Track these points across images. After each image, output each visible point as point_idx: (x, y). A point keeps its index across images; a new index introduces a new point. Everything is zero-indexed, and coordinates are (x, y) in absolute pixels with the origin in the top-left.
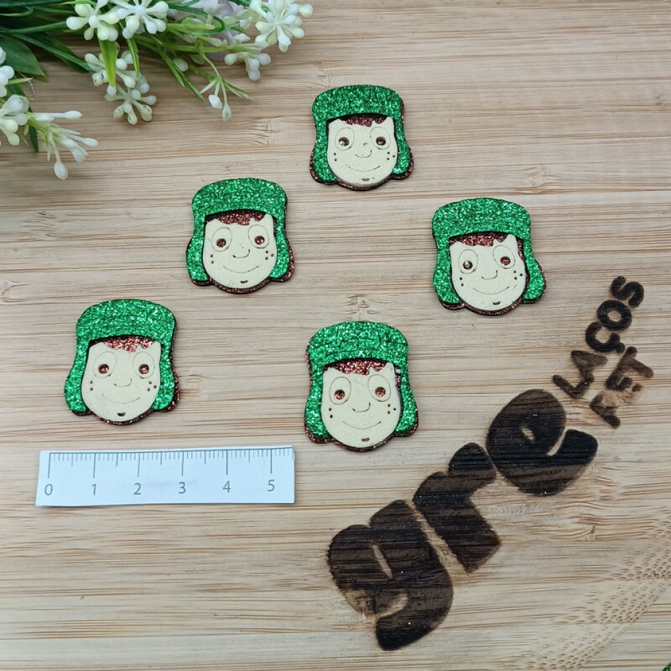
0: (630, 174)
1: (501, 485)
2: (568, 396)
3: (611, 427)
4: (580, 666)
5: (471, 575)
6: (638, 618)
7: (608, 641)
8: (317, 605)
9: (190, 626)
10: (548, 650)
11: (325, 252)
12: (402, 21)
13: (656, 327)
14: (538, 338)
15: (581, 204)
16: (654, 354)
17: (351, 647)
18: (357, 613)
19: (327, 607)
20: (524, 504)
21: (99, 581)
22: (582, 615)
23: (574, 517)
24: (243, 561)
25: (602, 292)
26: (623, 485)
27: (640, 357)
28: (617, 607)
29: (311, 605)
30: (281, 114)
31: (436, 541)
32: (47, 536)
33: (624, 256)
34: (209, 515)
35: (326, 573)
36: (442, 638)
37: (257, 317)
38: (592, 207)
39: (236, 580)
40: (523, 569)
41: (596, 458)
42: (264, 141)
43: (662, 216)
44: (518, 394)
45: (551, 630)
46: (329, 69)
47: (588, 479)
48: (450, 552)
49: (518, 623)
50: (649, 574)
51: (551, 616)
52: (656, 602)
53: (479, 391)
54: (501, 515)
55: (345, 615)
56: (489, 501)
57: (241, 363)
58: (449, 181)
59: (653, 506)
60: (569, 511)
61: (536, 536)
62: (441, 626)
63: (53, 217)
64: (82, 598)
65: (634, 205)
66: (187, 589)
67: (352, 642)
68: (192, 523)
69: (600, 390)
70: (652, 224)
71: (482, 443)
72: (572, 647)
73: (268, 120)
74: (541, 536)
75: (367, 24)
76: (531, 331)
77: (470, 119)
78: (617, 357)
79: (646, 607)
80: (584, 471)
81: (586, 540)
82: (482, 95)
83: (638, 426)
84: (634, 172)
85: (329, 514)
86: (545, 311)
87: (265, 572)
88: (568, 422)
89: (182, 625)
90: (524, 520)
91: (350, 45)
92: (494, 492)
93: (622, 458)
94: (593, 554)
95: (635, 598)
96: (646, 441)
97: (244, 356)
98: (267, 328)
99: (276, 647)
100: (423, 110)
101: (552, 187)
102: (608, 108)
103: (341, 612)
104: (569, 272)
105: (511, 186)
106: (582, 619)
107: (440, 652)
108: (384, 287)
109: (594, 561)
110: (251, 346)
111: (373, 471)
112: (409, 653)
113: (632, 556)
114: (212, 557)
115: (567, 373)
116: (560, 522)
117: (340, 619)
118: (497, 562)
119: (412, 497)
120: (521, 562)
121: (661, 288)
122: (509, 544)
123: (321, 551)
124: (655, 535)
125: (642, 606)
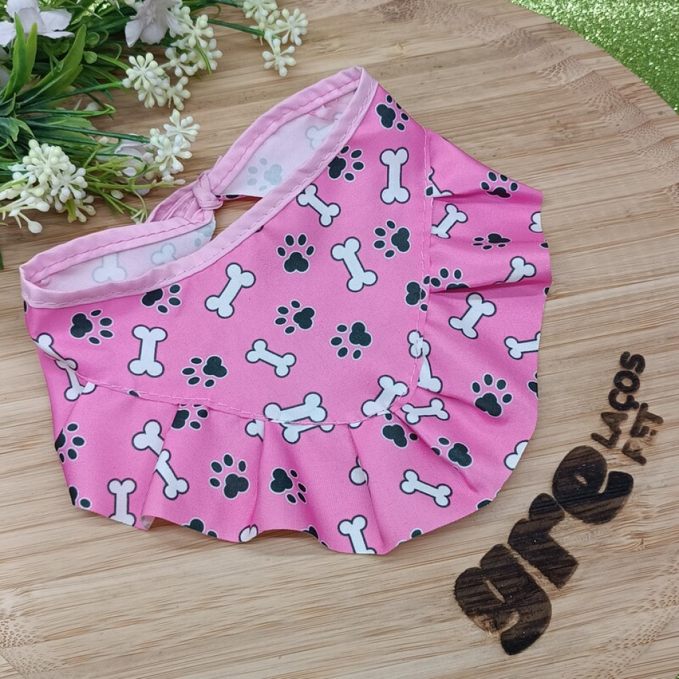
0: (618, 273)
1: (569, 521)
4: (653, 640)
5: (561, 590)
7: (669, 619)
8: (455, 631)
9: (363, 664)
10: (627, 634)
13: (658, 385)
14: (574, 407)
15: (586, 302)
16: (660, 406)
17: (486, 657)
18: (485, 632)
19: (462, 632)
20: (589, 532)
21: (289, 643)
22: (647, 604)
23: (628, 534)
24: (393, 609)
25: (614, 366)
26: (658, 505)
27: (651, 410)
28: (671, 594)
29: (451, 632)
31: (531, 570)
32: (243, 617)
33: (625, 336)
34: (361, 580)
35: (456, 606)
36: (550, 639)
39: (392, 624)
40: (597, 579)
41: (634, 489)
43: (647, 301)
44: (568, 452)
45: (626, 619)
47: (631, 505)
48: (543, 576)
49: (603, 618)
51: (624, 609)
53: (540, 454)
54: (574, 543)
55: (476, 635)
56: (563, 534)
60: (623, 531)
61: (602, 553)
62: (547, 630)
64: (280, 658)
65: (625, 296)
66: (357, 637)
67: (486, 653)
68: (349, 588)
70: (642, 309)
71: (549, 492)
72: (644, 628)
74: (606, 553)
76: (568, 404)
81: (639, 550)
83: (659, 460)
84: (621, 271)
85: (449, 563)
86: (576, 387)
87: (411, 614)
89: (359, 664)
90: (591, 542)
92: (565, 527)
93: (653, 486)
94: (645, 559)
96: (667, 471)
99: (431, 668)
101: (562, 293)
102: (592, 225)
103: (473, 633)
104: (588, 355)
106: (647, 607)
107: (550, 650)
109: (648, 564)
112: (528, 654)
114: (370, 610)
115: (601, 430)
116: (617, 540)
117: (473, 638)
118: (578, 577)
119: (507, 541)
120: (595, 574)
121: (656, 356)
122: (583, 563)
123: (449, 591)
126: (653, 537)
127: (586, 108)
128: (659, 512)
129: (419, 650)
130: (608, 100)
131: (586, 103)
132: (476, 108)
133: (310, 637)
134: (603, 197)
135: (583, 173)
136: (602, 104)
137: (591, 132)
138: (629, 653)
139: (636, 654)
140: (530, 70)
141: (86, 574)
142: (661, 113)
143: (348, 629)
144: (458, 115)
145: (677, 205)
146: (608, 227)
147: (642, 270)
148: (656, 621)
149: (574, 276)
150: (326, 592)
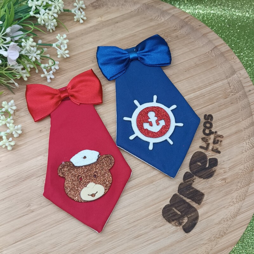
1: (198, 179)
2: (205, 150)
3: (219, 154)
4: (236, 216)
5: (200, 205)
6: (245, 198)
7: (240, 207)
8: (166, 229)
10: (227, 216)
16: (221, 131)
17: (179, 236)
18: (176, 227)
19: (168, 229)
20: (206, 182)
22: (231, 204)
24: (142, 226)
25: (202, 120)
27: (219, 133)
28: (239, 198)
29: (164, 230)
31: (188, 201)
32: (86, 242)
33: (204, 108)
35: (164, 220)
36: (200, 224)
38: (191, 99)
41: (219, 163)
43: (209, 94)
44: (193, 155)
45: (225, 211)
46: (106, 86)
47: (218, 169)
48: (193, 202)
49: (217, 212)
50: (243, 186)
51: (224, 207)
52: (248, 193)
54: (201, 187)
55: (174, 229)
56: (197, 185)
59: (238, 169)
60: (218, 179)
62: (198, 221)
65: (200, 94)
68: (124, 222)
69: (212, 146)
70: (208, 97)
71: (189, 171)
72: (232, 212)
74: (213, 188)
78: (213, 135)
80: (217, 167)
81: (225, 185)
83: (225, 151)
84: (197, 85)
85: (159, 205)
87: (149, 226)
88: (208, 157)
89: (133, 250)
90: (207, 186)
92: (197, 182)
93: (225, 160)
94: (227, 187)
95: (242, 194)
96: (229, 154)
99: (160, 244)
102: (184, 71)
103: (172, 228)
106: (232, 205)
107: (201, 228)
109: (229, 189)
111: (165, 189)
112: (194, 231)
113: (237, 184)
114: (133, 229)
115: (203, 144)
116: (216, 183)
118: (205, 199)
119: (177, 192)
120: (211, 197)
121: (216, 113)
122: (206, 194)
123: (160, 215)
124: (240, 176)
125: (245, 195)
126: (229, 179)
127: (173, 28)
128: (229, 169)
130: (180, 24)
131: (173, 27)
132: (134, 35)
133: (113, 244)
134: (186, 60)
136: (178, 26)
137: (176, 37)
138: (229, 223)
139: (232, 222)
140: (150, 18)
141: (23, 240)
142: (200, 26)
143: (127, 237)
144: (128, 39)
145: (212, 58)
146: (190, 70)
147: (205, 84)
148: (236, 209)
150: (116, 226)
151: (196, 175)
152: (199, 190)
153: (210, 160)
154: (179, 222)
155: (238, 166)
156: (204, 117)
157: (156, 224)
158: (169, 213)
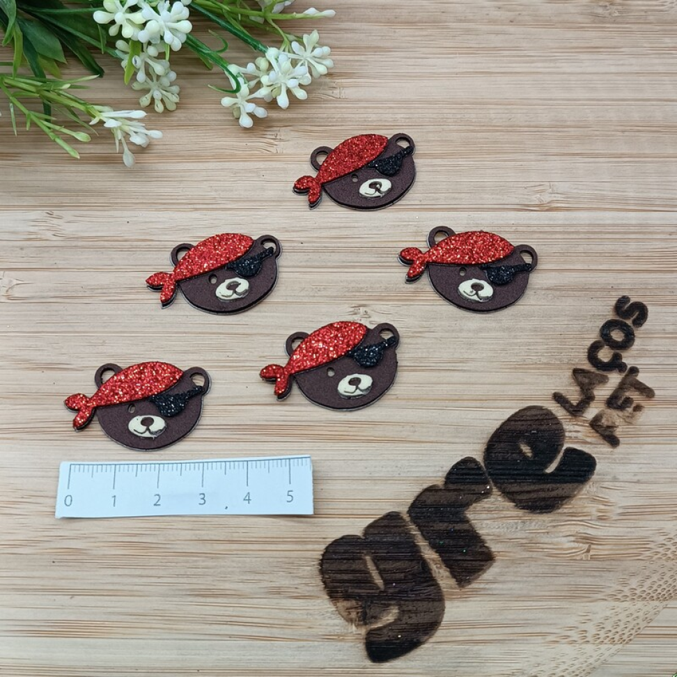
0: (638, 194)
1: (496, 500)
2: (568, 414)
3: (610, 446)
5: (463, 590)
6: (630, 640)
7: (599, 661)
8: (307, 614)
9: (176, 630)
10: (538, 669)
11: (329, 261)
12: (414, 36)
13: (660, 348)
14: (539, 354)
15: (587, 222)
16: (656, 374)
17: (340, 657)
18: (347, 623)
19: (316, 617)
20: (520, 521)
21: (90, 581)
22: (575, 635)
23: (570, 536)
24: (235, 567)
25: (604, 310)
26: (620, 505)
27: (641, 377)
28: (609, 628)
29: (302, 614)
30: (290, 124)
31: (429, 554)
32: (39, 534)
33: (629, 275)
35: (318, 581)
36: (432, 652)
37: (259, 323)
38: (599, 225)
39: (227, 586)
40: (516, 586)
41: (594, 477)
42: (273, 150)
43: (668, 237)
44: (517, 410)
45: (542, 649)
46: (339, 81)
47: (586, 498)
48: (443, 566)
49: (509, 640)
50: (644, 595)
52: (650, 625)
53: (478, 405)
54: (496, 531)
55: (335, 625)
56: (484, 516)
57: (241, 369)
58: (456, 195)
59: (649, 527)
60: (567, 529)
61: (531, 553)
62: (431, 640)
63: (59, 218)
64: (71, 598)
65: (641, 225)
66: (177, 592)
67: (341, 653)
69: (601, 409)
70: (659, 245)
71: (479, 457)
72: (563, 667)
73: (278, 129)
74: (535, 554)
75: (380, 38)
76: (533, 347)
77: (479, 135)
78: (619, 376)
79: (639, 629)
80: (582, 489)
81: (581, 560)
82: (492, 111)
83: (637, 446)
84: (642, 192)
85: (323, 522)
86: (548, 328)
87: (256, 578)
88: (567, 440)
89: (171, 629)
90: (519, 535)
91: (362, 58)
92: (489, 508)
93: (621, 478)
94: (587, 573)
95: (629, 619)
96: (645, 462)
97: (244, 361)
98: (268, 335)
99: (264, 655)
100: (432, 124)
101: (559, 205)
102: (618, 128)
103: (331, 622)
104: (573, 290)
105: (517, 201)
106: (576, 639)
107: (429, 667)
108: (387, 298)
109: (588, 581)
110: (251, 352)
111: (368, 482)
112: (399, 667)
113: (628, 577)
114: (203, 561)
115: (568, 391)
116: (555, 540)
117: (330, 629)
118: (491, 578)
119: (407, 509)
120: (513, 578)
121: (665, 309)
122: (502, 560)
123: (313, 560)
124: (652, 557)
125: (636, 628)
126: (606, 547)
128: (619, 514)
129: (256, 629)
134: (640, 96)
135: (621, 62)
137: (643, 14)
146: (638, 134)
148: (581, 660)
149: (580, 187)
151: (496, 483)
152: (483, 537)
153: (569, 456)
154: (366, 612)
155: (661, 517)
156: (616, 304)
157: (283, 583)
158: (346, 565)
